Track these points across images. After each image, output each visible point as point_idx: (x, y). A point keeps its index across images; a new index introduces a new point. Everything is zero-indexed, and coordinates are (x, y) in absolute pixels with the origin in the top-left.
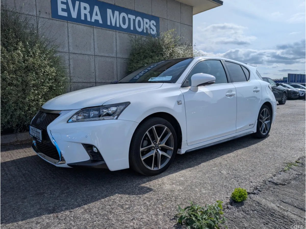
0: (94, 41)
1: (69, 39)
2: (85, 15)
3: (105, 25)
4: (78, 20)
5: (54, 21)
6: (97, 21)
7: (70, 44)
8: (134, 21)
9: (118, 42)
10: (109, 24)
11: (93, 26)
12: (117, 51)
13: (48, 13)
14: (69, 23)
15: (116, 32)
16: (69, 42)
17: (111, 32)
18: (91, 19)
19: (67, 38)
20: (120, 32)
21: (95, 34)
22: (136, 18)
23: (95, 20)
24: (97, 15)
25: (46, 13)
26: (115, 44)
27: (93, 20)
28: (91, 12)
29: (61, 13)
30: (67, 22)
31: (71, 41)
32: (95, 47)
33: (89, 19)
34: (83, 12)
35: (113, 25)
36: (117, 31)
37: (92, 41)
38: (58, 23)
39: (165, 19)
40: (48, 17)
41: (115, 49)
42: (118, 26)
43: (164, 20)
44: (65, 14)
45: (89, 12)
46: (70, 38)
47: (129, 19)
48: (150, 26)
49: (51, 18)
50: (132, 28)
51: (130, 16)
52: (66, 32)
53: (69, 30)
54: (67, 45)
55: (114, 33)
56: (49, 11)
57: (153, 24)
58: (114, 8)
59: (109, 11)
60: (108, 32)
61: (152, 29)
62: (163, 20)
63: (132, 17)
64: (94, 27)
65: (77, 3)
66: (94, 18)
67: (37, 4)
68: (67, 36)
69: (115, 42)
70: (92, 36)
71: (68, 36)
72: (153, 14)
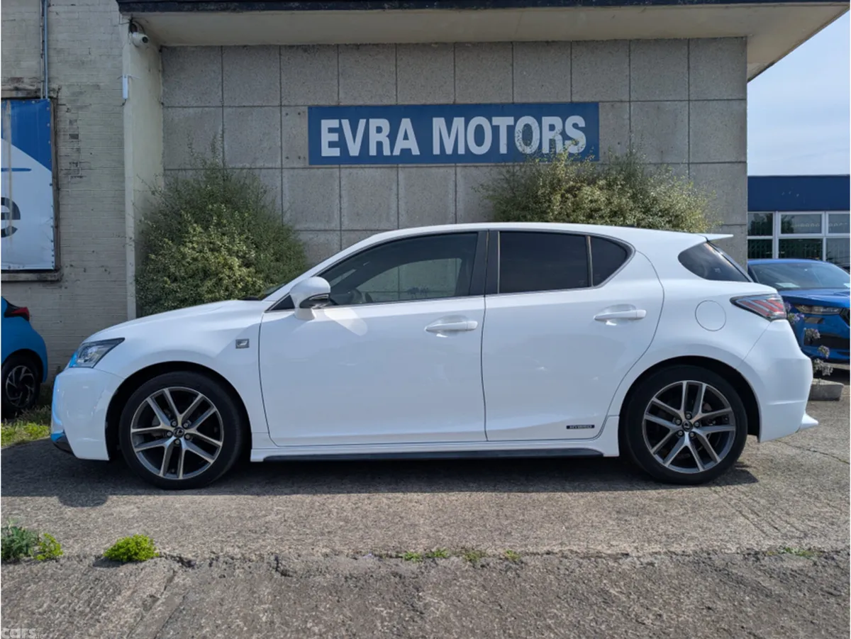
0: (398, 198)
1: (342, 202)
2: (379, 145)
3: (426, 157)
4: (364, 158)
5: (312, 171)
6: (406, 152)
7: (345, 212)
8: (511, 130)
9: (460, 189)
10: (436, 151)
11: (396, 165)
12: (458, 214)
13: (302, 157)
14: (343, 168)
15: (456, 167)
16: (341, 208)
17: (442, 170)
18: (392, 151)
19: (337, 201)
20: (466, 166)
21: (402, 182)
22: (516, 121)
23: (402, 150)
24: (406, 138)
25: (299, 158)
26: (451, 196)
27: (397, 152)
28: (392, 137)
29: (327, 152)
30: (340, 168)
31: (345, 205)
32: (400, 211)
33: (386, 152)
34: (374, 138)
35: (449, 151)
36: (457, 164)
37: (394, 198)
38: (320, 172)
39: (622, 101)
40: (302, 165)
41: (452, 209)
42: (461, 151)
43: (619, 104)
44: (336, 152)
45: (388, 136)
46: (345, 200)
47: (496, 130)
48: (563, 134)
49: (307, 165)
50: (503, 149)
51: (497, 121)
52: (337, 188)
53: (343, 183)
54: (336, 216)
55: (452, 171)
56: (305, 152)
57: (575, 126)
58: (450, 112)
59: (438, 123)
60: (434, 171)
61: (570, 139)
62: (613, 105)
63: (503, 122)
64: (400, 165)
65: (362, 122)
66: (401, 144)
67: (284, 144)
68: (337, 196)
69: (451, 192)
70: (394, 187)
71: (340, 197)
72: (576, 99)
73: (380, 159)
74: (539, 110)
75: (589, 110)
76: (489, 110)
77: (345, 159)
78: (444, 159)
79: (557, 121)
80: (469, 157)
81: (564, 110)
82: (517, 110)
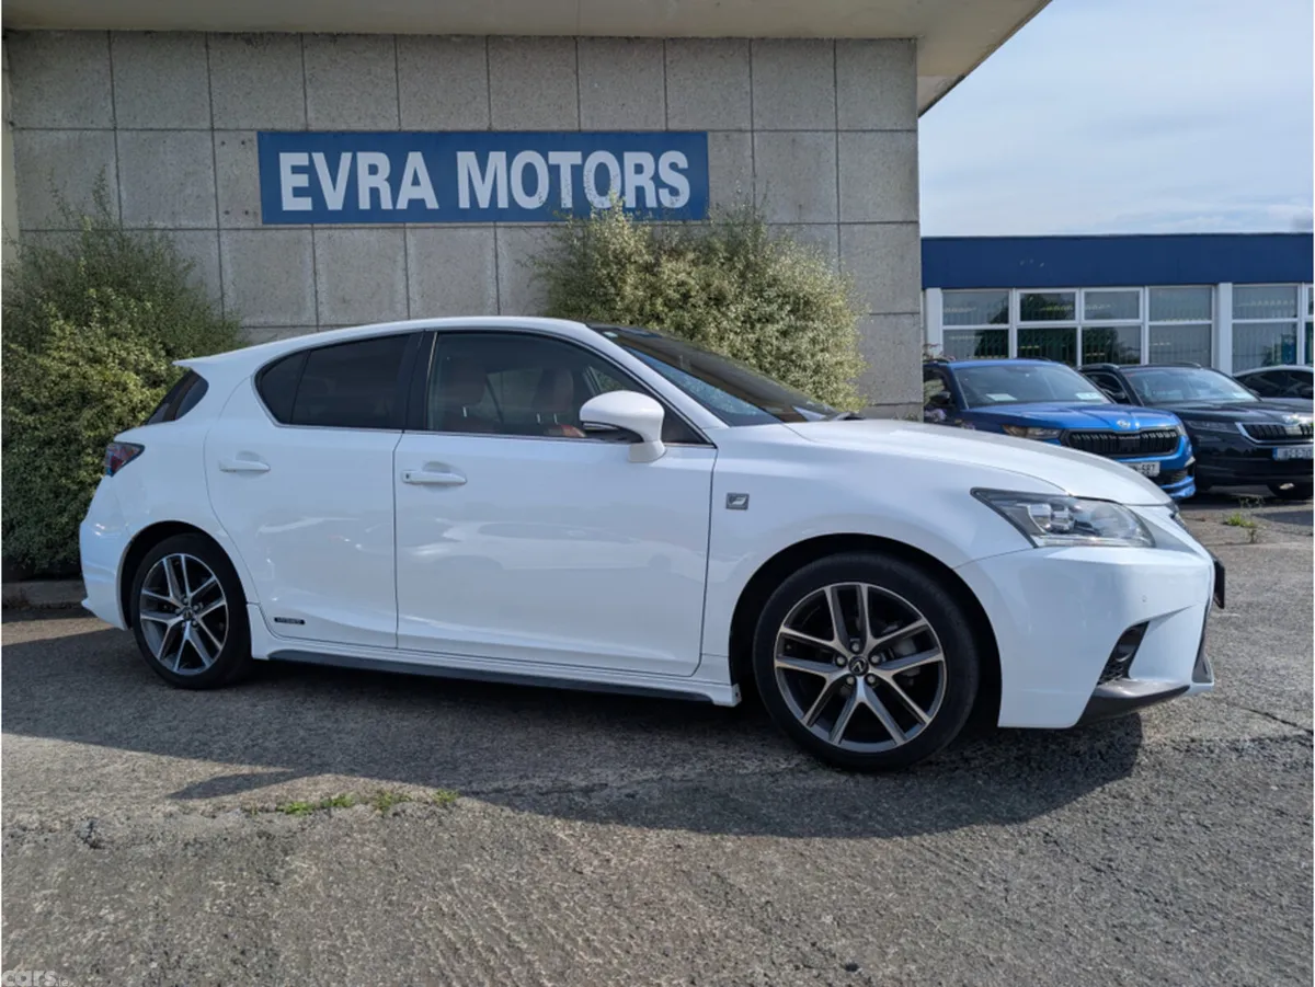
0: (407, 275)
1: (318, 282)
2: (375, 193)
3: (450, 212)
4: (350, 214)
5: (269, 233)
6: (417, 205)
7: (323, 297)
8: (577, 171)
9: (503, 263)
10: (464, 203)
11: (402, 225)
12: (502, 300)
13: (251, 211)
14: (317, 229)
15: (495, 227)
16: (316, 292)
17: (474, 232)
18: (395, 202)
19: (311, 281)
20: (510, 227)
21: (412, 251)
22: (584, 159)
23: (411, 202)
24: (416, 182)
25: (247, 213)
26: (490, 272)
27: (402, 204)
28: (395, 181)
29: (290, 203)
30: (313, 229)
31: (323, 286)
32: (411, 295)
33: (386, 204)
34: (365, 182)
35: (484, 203)
36: (498, 224)
37: (400, 273)
38: (282, 235)
39: (740, 131)
40: (252, 225)
41: (492, 292)
42: (503, 203)
43: (736, 135)
44: (305, 204)
45: (388, 180)
46: (323, 279)
47: (554, 171)
48: (656, 178)
49: (260, 224)
51: (555, 157)
52: (309, 260)
53: (318, 252)
54: (310, 303)
55: (488, 234)
56: (255, 204)
57: (674, 166)
58: (483, 142)
59: (466, 160)
60: (461, 233)
61: (665, 185)
62: (727, 136)
63: (566, 159)
64: (408, 225)
65: (346, 158)
66: (408, 193)
67: (220, 191)
68: (311, 272)
69: (490, 266)
70: (400, 258)
71: (315, 273)
72: (674, 125)
73: (376, 215)
74: (620, 142)
75: (692, 143)
76: (545, 141)
77: (320, 215)
78: (475, 215)
79: (646, 159)
80: (515, 213)
81: (655, 143)
82: (586, 141)
